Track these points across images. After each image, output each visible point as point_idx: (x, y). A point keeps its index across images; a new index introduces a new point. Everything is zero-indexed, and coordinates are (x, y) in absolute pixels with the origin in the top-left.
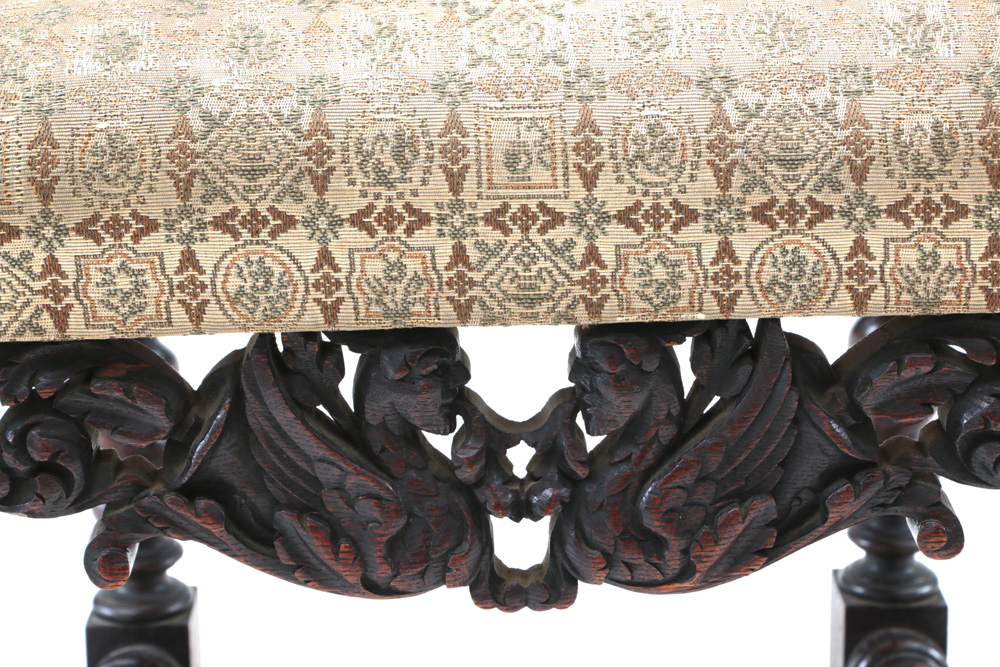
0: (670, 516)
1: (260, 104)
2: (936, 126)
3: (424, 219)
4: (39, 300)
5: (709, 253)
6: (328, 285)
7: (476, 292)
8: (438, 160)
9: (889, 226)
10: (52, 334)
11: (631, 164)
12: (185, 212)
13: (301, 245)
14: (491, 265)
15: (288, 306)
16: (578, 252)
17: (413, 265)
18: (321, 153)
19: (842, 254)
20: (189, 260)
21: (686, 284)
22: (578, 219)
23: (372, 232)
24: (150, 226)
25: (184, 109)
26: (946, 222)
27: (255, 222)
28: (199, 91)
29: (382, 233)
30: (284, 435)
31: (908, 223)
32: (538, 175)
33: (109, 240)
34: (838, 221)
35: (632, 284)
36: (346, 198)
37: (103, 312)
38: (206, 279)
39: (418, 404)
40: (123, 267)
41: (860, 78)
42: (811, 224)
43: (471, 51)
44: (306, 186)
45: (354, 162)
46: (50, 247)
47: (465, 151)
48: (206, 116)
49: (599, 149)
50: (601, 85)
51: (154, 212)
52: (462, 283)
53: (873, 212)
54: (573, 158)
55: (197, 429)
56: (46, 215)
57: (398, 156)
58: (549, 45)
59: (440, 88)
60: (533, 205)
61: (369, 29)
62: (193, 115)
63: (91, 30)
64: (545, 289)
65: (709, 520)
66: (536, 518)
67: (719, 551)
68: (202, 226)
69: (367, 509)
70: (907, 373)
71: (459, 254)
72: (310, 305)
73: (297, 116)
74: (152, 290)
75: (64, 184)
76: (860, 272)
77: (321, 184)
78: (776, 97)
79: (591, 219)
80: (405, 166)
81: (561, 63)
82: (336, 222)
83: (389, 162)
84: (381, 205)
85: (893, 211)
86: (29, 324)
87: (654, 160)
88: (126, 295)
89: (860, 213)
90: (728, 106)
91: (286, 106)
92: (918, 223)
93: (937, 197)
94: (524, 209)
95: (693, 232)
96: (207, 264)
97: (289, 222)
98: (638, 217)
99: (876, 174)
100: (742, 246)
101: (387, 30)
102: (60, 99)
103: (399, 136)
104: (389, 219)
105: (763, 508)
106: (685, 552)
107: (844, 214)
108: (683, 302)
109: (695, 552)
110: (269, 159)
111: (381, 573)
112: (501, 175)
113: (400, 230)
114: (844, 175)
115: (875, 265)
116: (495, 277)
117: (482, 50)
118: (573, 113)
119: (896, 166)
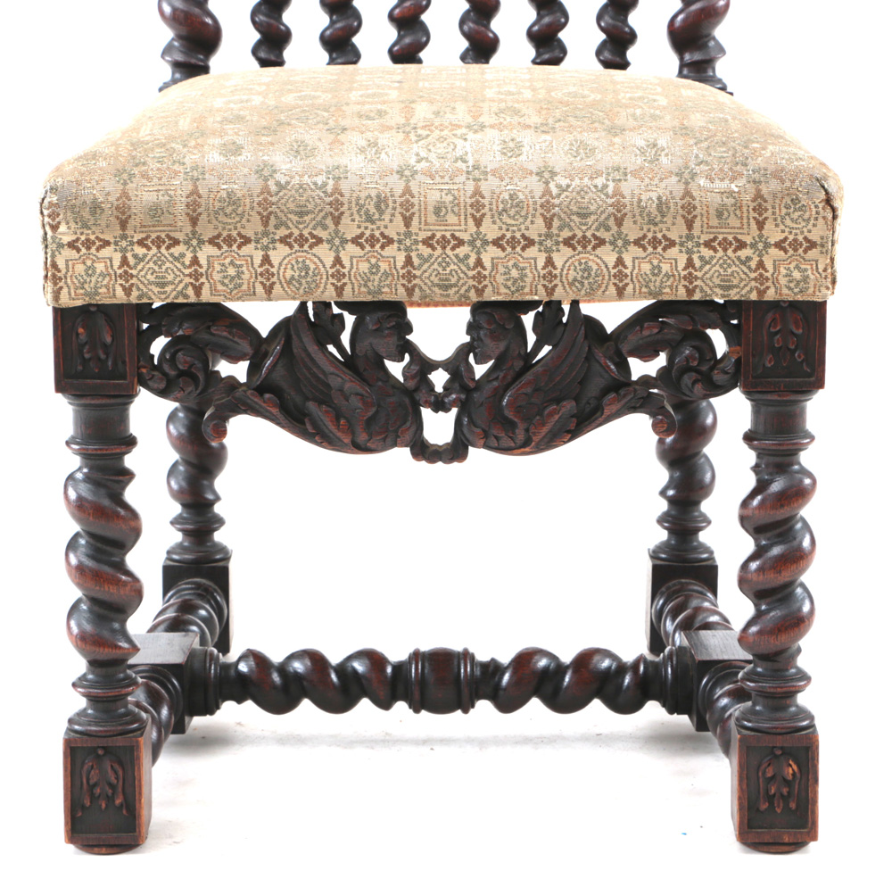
0: (519, 411)
1: (306, 179)
2: (659, 198)
3: (391, 241)
4: (188, 280)
5: (541, 263)
6: (339, 275)
7: (417, 281)
8: (399, 209)
9: (635, 251)
10: (193, 299)
11: (500, 214)
12: (266, 234)
13: (325, 254)
14: (425, 267)
15: (317, 286)
16: (472, 261)
17: (384, 266)
18: (337, 204)
19: (611, 265)
20: (266, 260)
21: (528, 280)
22: (472, 243)
23: (363, 248)
24: (247, 241)
25: (266, 180)
26: (664, 249)
27: (301, 240)
28: (275, 171)
29: (368, 248)
30: (312, 360)
31: (645, 249)
32: (452, 219)
33: (225, 248)
34: (608, 247)
35: (500, 279)
36: (350, 229)
37: (220, 287)
38: (274, 270)
39: (384, 344)
40: (232, 263)
41: (620, 173)
42: (594, 248)
43: (417, 155)
44: (329, 222)
45: (355, 209)
46: (195, 251)
47: (413, 205)
48: (278, 184)
49: (484, 206)
50: (486, 173)
51: (249, 233)
52: (410, 276)
53: (627, 243)
54: (470, 210)
55: (265, 356)
56: (194, 233)
57: (378, 207)
58: (459, 153)
59: (400, 173)
60: (448, 235)
61: (364, 143)
62: (271, 183)
63: (217, 141)
64: (453, 280)
65: (540, 413)
66: (447, 410)
67: (545, 430)
68: (274, 241)
69: (355, 402)
70: (646, 333)
71: (409, 261)
72: (329, 286)
73: (325, 185)
74: (246, 276)
75: (204, 217)
76: (620, 276)
77: (337, 221)
78: (577, 181)
79: (478, 243)
80: (381, 212)
81: (465, 162)
82: (344, 241)
83: (373, 210)
84: (368, 233)
85: (637, 243)
86: (182, 294)
87: (512, 212)
88: (233, 278)
89: (620, 243)
90: (552, 185)
91: (320, 180)
92: (650, 249)
93: (659, 236)
94: (444, 237)
95: (532, 252)
96: (275, 262)
97: (319, 241)
98: (503, 242)
99: (628, 223)
100: (559, 260)
101: (373, 144)
102: (203, 173)
103: (378, 196)
104: (372, 240)
105: (569, 406)
106: (527, 430)
107: (612, 243)
108: (527, 290)
109: (532, 430)
110: (310, 207)
111: (362, 437)
112: (432, 218)
113: (378, 247)
114: (611, 222)
115: (628, 271)
116: (427, 275)
117: (423, 154)
118: (470, 187)
119: (638, 218)
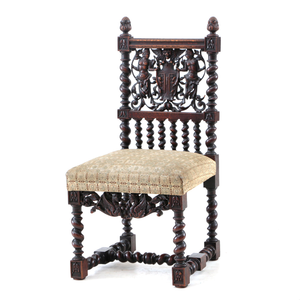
2: (155, 178)
3: (116, 183)
4: (86, 188)
5: (138, 187)
6: (108, 188)
8: (117, 178)
10: (87, 191)
11: (132, 179)
12: (97, 181)
13: (106, 184)
14: (121, 187)
15: (105, 190)
16: (128, 187)
17: (115, 187)
18: (108, 177)
19: (148, 188)
20: (98, 185)
21: (136, 190)
22: (128, 184)
24: (94, 182)
26: (156, 186)
27: (103, 182)
28: (99, 171)
29: (112, 184)
32: (125, 180)
33: (91, 183)
34: (148, 185)
35: (132, 190)
36: (110, 181)
37: (91, 189)
38: (99, 187)
40: (92, 185)
42: (146, 185)
44: (106, 179)
45: (110, 177)
46: (87, 183)
47: (119, 177)
48: (99, 173)
49: (130, 178)
50: (131, 172)
51: (95, 181)
52: (119, 189)
53: (150, 185)
54: (127, 178)
56: (87, 180)
57: (114, 177)
59: (118, 172)
64: (125, 190)
71: (119, 186)
73: (107, 173)
74: (95, 187)
75: (88, 178)
77: (108, 179)
78: (144, 175)
80: (114, 178)
81: (128, 170)
82: (109, 183)
83: (113, 178)
84: (112, 181)
85: (152, 185)
86: (85, 190)
87: (134, 179)
88: (93, 188)
92: (154, 186)
94: (124, 183)
95: (137, 185)
97: (105, 182)
98: (132, 184)
99: (150, 182)
100: (141, 187)
105: (144, 211)
108: (136, 192)
110: (104, 177)
111: (113, 214)
112: (122, 179)
113: (114, 184)
114: (148, 181)
118: (128, 175)
119: (152, 181)
